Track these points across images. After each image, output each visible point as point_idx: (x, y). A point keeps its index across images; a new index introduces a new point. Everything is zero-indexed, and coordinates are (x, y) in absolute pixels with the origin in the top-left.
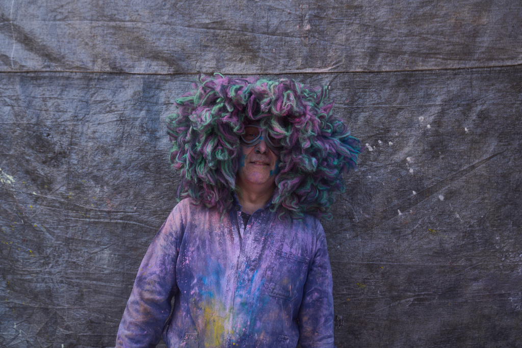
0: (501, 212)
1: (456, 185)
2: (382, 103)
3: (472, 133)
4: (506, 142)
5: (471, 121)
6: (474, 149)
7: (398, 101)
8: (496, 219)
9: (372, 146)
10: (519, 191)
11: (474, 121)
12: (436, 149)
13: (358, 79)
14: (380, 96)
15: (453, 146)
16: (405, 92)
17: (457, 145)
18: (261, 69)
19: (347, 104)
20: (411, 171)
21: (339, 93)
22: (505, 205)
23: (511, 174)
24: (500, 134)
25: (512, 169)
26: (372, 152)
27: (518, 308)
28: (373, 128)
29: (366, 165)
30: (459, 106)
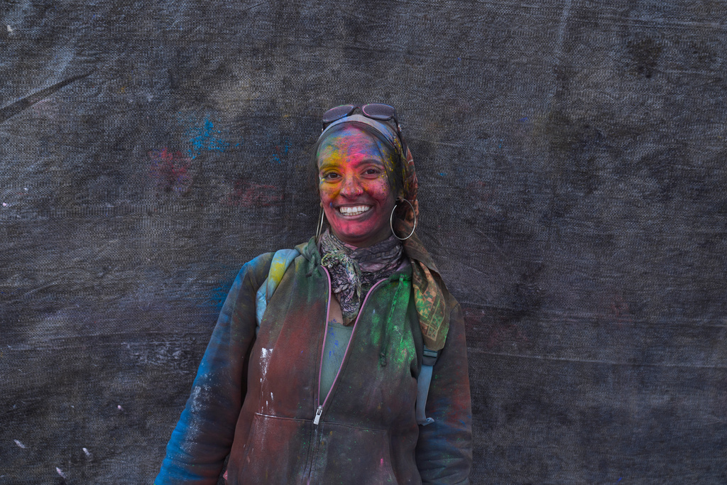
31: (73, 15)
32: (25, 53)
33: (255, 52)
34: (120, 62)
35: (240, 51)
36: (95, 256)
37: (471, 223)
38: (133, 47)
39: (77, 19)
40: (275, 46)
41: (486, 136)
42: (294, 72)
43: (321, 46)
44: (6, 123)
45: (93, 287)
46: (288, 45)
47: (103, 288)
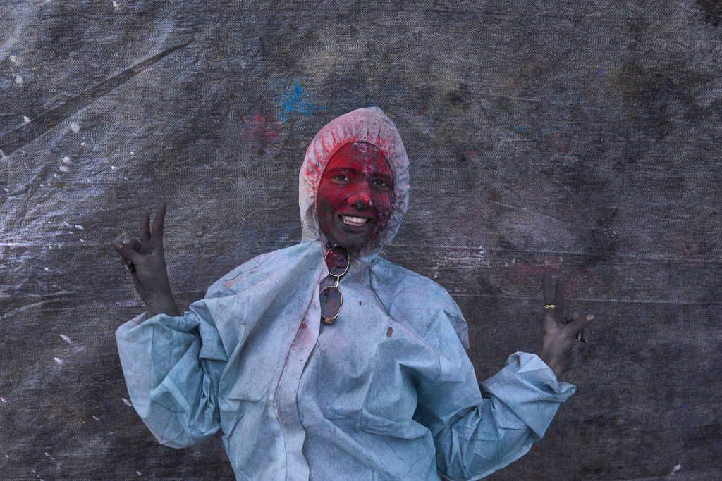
0: (187, 152)
1: (101, 104)
3: (125, 10)
4: (189, 26)
6: (133, 40)
8: (179, 163)
10: (220, 114)
12: (62, 40)
15: (91, 35)
17: (100, 32)
20: (19, 80)
22: (194, 140)
23: (201, 84)
24: (178, 13)
25: (203, 75)
32: (130, 27)
33: (340, 18)
34: (216, 32)
35: (326, 18)
36: (195, 215)
37: (548, 174)
38: (227, 18)
40: (359, 12)
41: (563, 89)
42: (377, 36)
43: (402, 10)
44: (113, 92)
45: (193, 246)
46: (371, 11)
47: (203, 246)
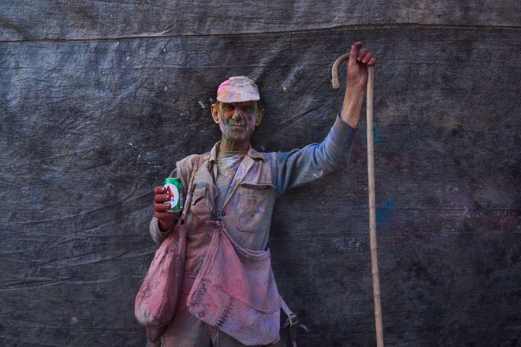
1: (276, 137)
2: (212, 64)
3: (289, 91)
4: (321, 99)
5: (289, 81)
6: (292, 105)
7: (227, 62)
9: (204, 104)
11: (291, 80)
13: (190, 42)
14: (211, 58)
15: (273, 104)
16: (232, 53)
17: (277, 102)
18: (102, 34)
19: (181, 65)
21: (173, 55)
23: (325, 127)
24: (315, 92)
25: (326, 123)
26: (204, 109)
27: (342, 248)
28: (205, 87)
29: (200, 121)
30: (278, 67)
31: (312, 80)
32: (291, 99)
33: (397, 93)
34: (334, 101)
35: (390, 93)
37: (501, 170)
38: (339, 94)
39: (314, 82)
40: (407, 90)
41: (510, 127)
42: (416, 102)
43: (429, 89)
44: (282, 131)
45: (319, 209)
46: (413, 89)
